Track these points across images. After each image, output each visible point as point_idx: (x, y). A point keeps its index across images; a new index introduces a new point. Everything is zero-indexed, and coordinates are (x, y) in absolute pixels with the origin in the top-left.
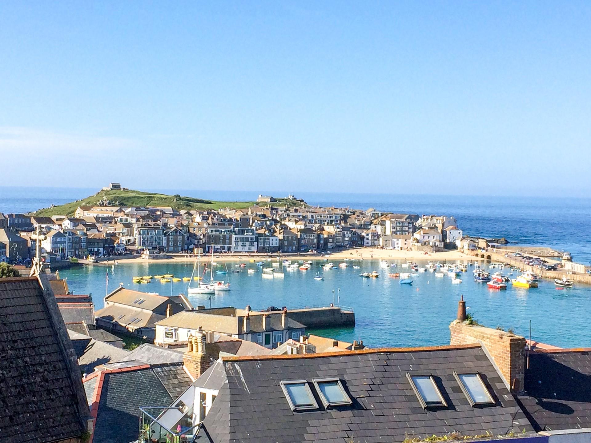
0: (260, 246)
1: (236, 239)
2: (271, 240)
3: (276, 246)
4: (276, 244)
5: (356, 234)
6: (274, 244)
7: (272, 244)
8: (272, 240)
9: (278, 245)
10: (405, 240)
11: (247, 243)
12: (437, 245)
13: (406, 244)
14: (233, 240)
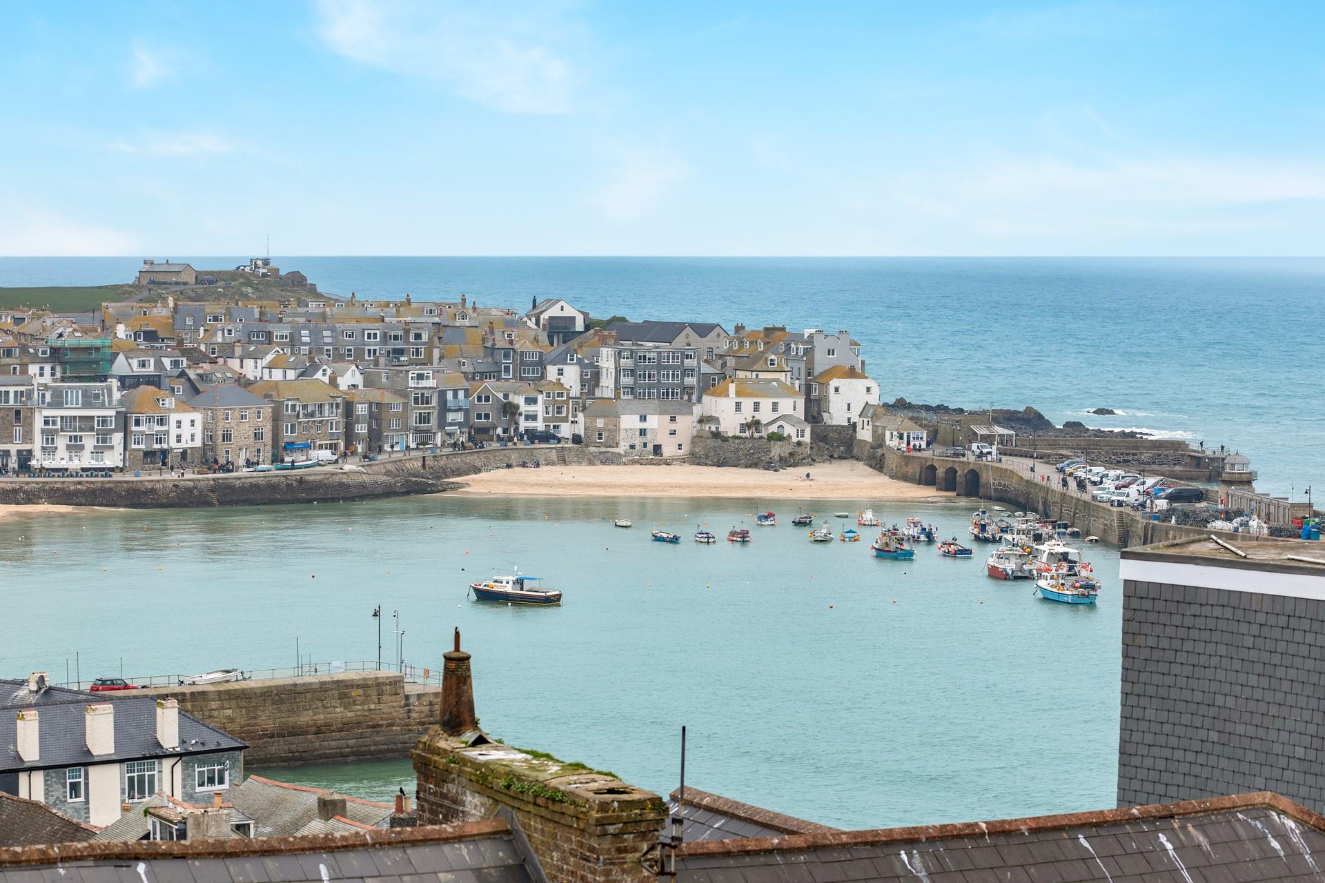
0: (134, 446)
1: (46, 423)
2: (173, 424)
3: (190, 445)
4: (193, 440)
5: (487, 399)
6: (183, 439)
7: (179, 440)
8: (179, 423)
9: (198, 443)
10: (668, 417)
11: (89, 442)
12: (789, 436)
13: (673, 433)
14: (38, 424)
